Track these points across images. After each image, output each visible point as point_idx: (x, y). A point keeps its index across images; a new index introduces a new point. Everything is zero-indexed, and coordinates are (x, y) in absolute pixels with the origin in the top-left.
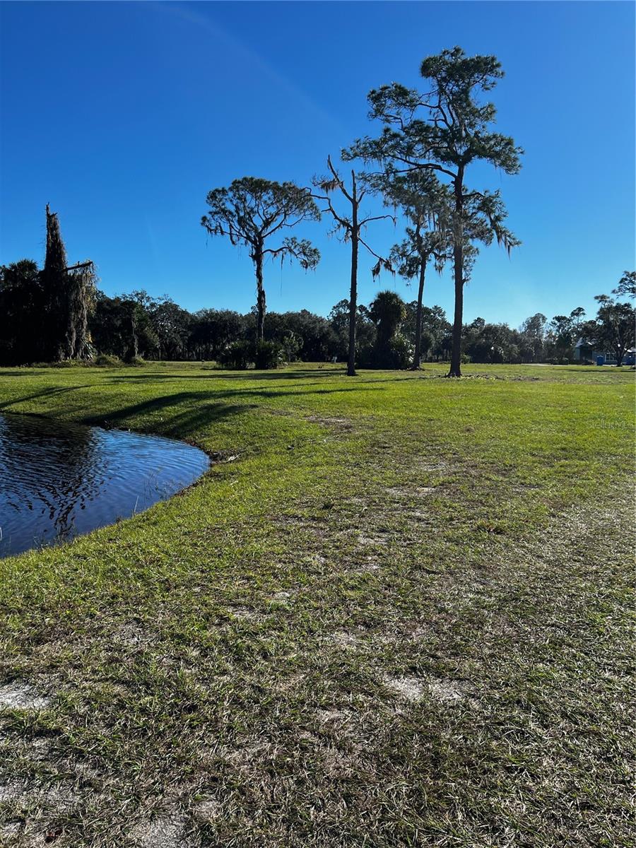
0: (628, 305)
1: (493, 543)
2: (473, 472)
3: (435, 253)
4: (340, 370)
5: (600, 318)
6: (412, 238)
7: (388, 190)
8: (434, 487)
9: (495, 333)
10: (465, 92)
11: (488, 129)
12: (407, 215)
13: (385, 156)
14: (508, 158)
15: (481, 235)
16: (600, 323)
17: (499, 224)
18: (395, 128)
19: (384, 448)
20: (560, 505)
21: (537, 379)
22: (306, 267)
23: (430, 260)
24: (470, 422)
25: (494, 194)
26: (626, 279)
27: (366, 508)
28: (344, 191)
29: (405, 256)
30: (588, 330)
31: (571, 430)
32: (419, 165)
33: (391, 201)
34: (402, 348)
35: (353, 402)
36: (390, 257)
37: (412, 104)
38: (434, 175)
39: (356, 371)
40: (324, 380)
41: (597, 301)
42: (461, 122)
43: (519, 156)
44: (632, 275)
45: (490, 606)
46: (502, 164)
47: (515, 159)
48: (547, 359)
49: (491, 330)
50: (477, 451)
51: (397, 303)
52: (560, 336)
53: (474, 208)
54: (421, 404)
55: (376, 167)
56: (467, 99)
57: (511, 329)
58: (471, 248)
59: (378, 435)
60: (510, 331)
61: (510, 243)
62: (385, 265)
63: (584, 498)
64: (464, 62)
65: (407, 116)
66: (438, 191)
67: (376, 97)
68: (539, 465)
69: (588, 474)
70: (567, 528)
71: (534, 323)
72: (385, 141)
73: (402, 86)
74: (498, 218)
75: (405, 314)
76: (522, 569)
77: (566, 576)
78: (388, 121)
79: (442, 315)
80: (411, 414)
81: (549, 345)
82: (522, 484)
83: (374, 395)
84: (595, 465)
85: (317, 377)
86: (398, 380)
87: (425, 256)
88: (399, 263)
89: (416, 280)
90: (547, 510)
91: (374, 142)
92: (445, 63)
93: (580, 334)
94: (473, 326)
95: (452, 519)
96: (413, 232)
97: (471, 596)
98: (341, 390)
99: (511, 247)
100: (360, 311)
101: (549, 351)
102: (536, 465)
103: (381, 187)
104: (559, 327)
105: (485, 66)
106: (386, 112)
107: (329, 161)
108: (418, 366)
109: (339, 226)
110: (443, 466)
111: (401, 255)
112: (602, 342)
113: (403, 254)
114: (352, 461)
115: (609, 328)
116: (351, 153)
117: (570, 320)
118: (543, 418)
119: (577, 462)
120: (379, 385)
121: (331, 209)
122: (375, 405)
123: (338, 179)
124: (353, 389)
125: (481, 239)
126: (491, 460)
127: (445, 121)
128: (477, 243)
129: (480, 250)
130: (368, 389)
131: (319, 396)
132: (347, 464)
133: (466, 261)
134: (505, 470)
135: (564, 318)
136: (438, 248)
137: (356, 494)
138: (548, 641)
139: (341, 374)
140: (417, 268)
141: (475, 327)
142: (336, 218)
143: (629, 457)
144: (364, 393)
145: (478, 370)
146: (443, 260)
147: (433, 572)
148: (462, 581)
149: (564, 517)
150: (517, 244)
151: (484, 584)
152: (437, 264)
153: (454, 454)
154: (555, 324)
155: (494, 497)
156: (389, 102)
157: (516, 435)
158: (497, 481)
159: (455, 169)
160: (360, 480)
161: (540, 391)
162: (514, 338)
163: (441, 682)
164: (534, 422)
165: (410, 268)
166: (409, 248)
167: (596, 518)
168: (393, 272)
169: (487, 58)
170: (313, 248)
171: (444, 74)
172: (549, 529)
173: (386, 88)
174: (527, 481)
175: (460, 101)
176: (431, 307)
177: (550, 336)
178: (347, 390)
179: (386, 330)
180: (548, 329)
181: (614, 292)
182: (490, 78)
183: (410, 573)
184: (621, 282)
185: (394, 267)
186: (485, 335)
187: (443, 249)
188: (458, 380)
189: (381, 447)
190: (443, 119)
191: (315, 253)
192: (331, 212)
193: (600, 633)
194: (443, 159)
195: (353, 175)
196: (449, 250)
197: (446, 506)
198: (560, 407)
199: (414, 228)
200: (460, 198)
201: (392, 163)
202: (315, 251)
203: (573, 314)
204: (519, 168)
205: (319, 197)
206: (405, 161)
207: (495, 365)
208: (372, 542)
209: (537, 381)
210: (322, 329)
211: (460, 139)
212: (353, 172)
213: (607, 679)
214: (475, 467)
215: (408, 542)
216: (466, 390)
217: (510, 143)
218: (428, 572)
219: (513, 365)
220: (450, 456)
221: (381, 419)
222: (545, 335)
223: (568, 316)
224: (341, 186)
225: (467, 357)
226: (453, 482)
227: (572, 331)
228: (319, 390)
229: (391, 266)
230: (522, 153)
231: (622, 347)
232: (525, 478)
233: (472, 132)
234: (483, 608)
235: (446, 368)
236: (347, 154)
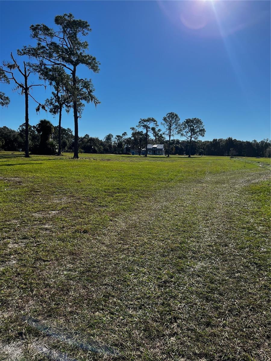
0: (142, 132)
1: (81, 238)
2: (78, 202)
3: (66, 105)
4: (22, 155)
5: (133, 136)
6: (55, 97)
7: (41, 72)
8: (58, 211)
9: (94, 141)
10: (75, 34)
11: (86, 52)
12: (51, 85)
13: (39, 56)
14: (94, 66)
15: (85, 98)
16: (133, 138)
17: (91, 93)
18: (43, 44)
19: (37, 192)
20: (115, 215)
21: (110, 160)
22: (3, 105)
23: (63, 107)
24: (80, 178)
25: (89, 81)
26: (141, 122)
27: (19, 225)
28: (20, 71)
29: (52, 104)
30: (128, 141)
31: (122, 181)
32: (56, 63)
33: (43, 77)
34: (52, 145)
35: (25, 169)
36: (45, 104)
37: (51, 35)
38: (64, 70)
39: (29, 155)
40: (13, 159)
41: (131, 130)
42: (74, 47)
43: (98, 65)
44: (143, 120)
45: (74, 278)
46: (92, 68)
47: (97, 67)
48: (114, 152)
49: (92, 140)
50: (81, 191)
51: (50, 125)
52: (118, 143)
53: (82, 86)
54: (58, 170)
55: (36, 61)
56: (76, 37)
57: (100, 140)
58: (81, 103)
59: (35, 186)
60: (100, 141)
61: (96, 102)
62: (42, 107)
63: (124, 210)
64: (74, 21)
65: (49, 40)
66: (65, 76)
67: (35, 29)
68: (107, 197)
69: (127, 199)
70: (116, 226)
71: (109, 138)
72: (39, 49)
73: (46, 26)
74: (91, 91)
75: (53, 130)
76: (94, 252)
77: (115, 253)
78: (40, 41)
79: (71, 132)
80: (53, 175)
81: (114, 146)
82: (99, 206)
83: (36, 166)
84: (130, 195)
85: (9, 158)
86: (50, 160)
87: (61, 105)
88: (49, 107)
89: (57, 115)
90: (109, 218)
91: (33, 48)
92: (65, 20)
93: (126, 143)
94: (84, 138)
95: (63, 227)
96: (55, 94)
97: (65, 273)
98: (20, 164)
99: (97, 104)
100: (33, 128)
101: (115, 149)
102: (106, 196)
103: (38, 70)
104: (118, 140)
105: (82, 25)
106: (39, 36)
107: (11, 55)
108: (60, 153)
109: (18, 87)
110: (65, 199)
111: (50, 104)
112: (134, 146)
113: (51, 103)
114: (18, 200)
115: (136, 141)
116: (22, 52)
117: (122, 137)
118: (111, 176)
119: (123, 194)
120: (40, 162)
121: (13, 78)
122: (36, 171)
123: (16, 64)
124: (26, 164)
125: (85, 100)
126: (87, 195)
127: (67, 45)
128: (83, 102)
129: (85, 105)
130: (34, 164)
131: (7, 167)
132: (15, 201)
133: (79, 109)
134: (93, 199)
135: (120, 136)
136: (67, 102)
137: (15, 218)
138: (102, 296)
139: (22, 157)
140: (58, 110)
141: (85, 138)
142: (16, 82)
143: (143, 191)
144: (31, 166)
145: (86, 156)
146: (69, 108)
147: (48, 261)
148: (62, 264)
149: (116, 221)
150: (99, 103)
151: (74, 264)
152: (67, 109)
153: (71, 193)
154: (116, 138)
155: (86, 213)
156: (40, 32)
157: (99, 183)
158: (89, 205)
159: (72, 67)
160: (20, 210)
161: (110, 164)
162: (101, 143)
163: (37, 340)
164: (107, 178)
165: (55, 110)
166: (54, 101)
167: (129, 220)
168: (46, 110)
169: (84, 22)
170: (6, 97)
171: (65, 24)
172: (109, 228)
173: (39, 25)
174: (102, 204)
175: (73, 37)
176: (66, 128)
177: (115, 143)
178: (23, 164)
179: (45, 137)
180: (114, 140)
181: (137, 126)
182: (86, 31)
183: (33, 263)
184: (139, 123)
185: (46, 108)
186: (89, 141)
187: (69, 103)
188: (77, 160)
189: (35, 192)
190: (66, 44)
191: (7, 99)
192: (13, 79)
193: (128, 285)
194: (66, 61)
195: (24, 64)
196: (72, 104)
197: (61, 220)
198: (118, 171)
199: (56, 92)
200: (75, 80)
201: (43, 60)
202: (7, 98)
203: (123, 135)
204: (99, 70)
205: (7, 72)
206: (49, 60)
207: (94, 154)
208: (16, 246)
209: (109, 161)
210: (14, 136)
211: (73, 54)
212: (24, 62)
213: (130, 314)
214: (79, 199)
215: (37, 243)
216: (80, 164)
217: (94, 59)
218: (44, 261)
219: (101, 154)
220: (69, 194)
221: (38, 177)
222: (113, 143)
223: (121, 135)
224: (18, 68)
225: (82, 151)
226: (68, 207)
227: (123, 141)
228: (8, 164)
229: (45, 108)
230: (100, 64)
231: (140, 148)
232: (101, 203)
233: (79, 52)
234: (70, 280)
235: (72, 155)
236: (20, 52)
